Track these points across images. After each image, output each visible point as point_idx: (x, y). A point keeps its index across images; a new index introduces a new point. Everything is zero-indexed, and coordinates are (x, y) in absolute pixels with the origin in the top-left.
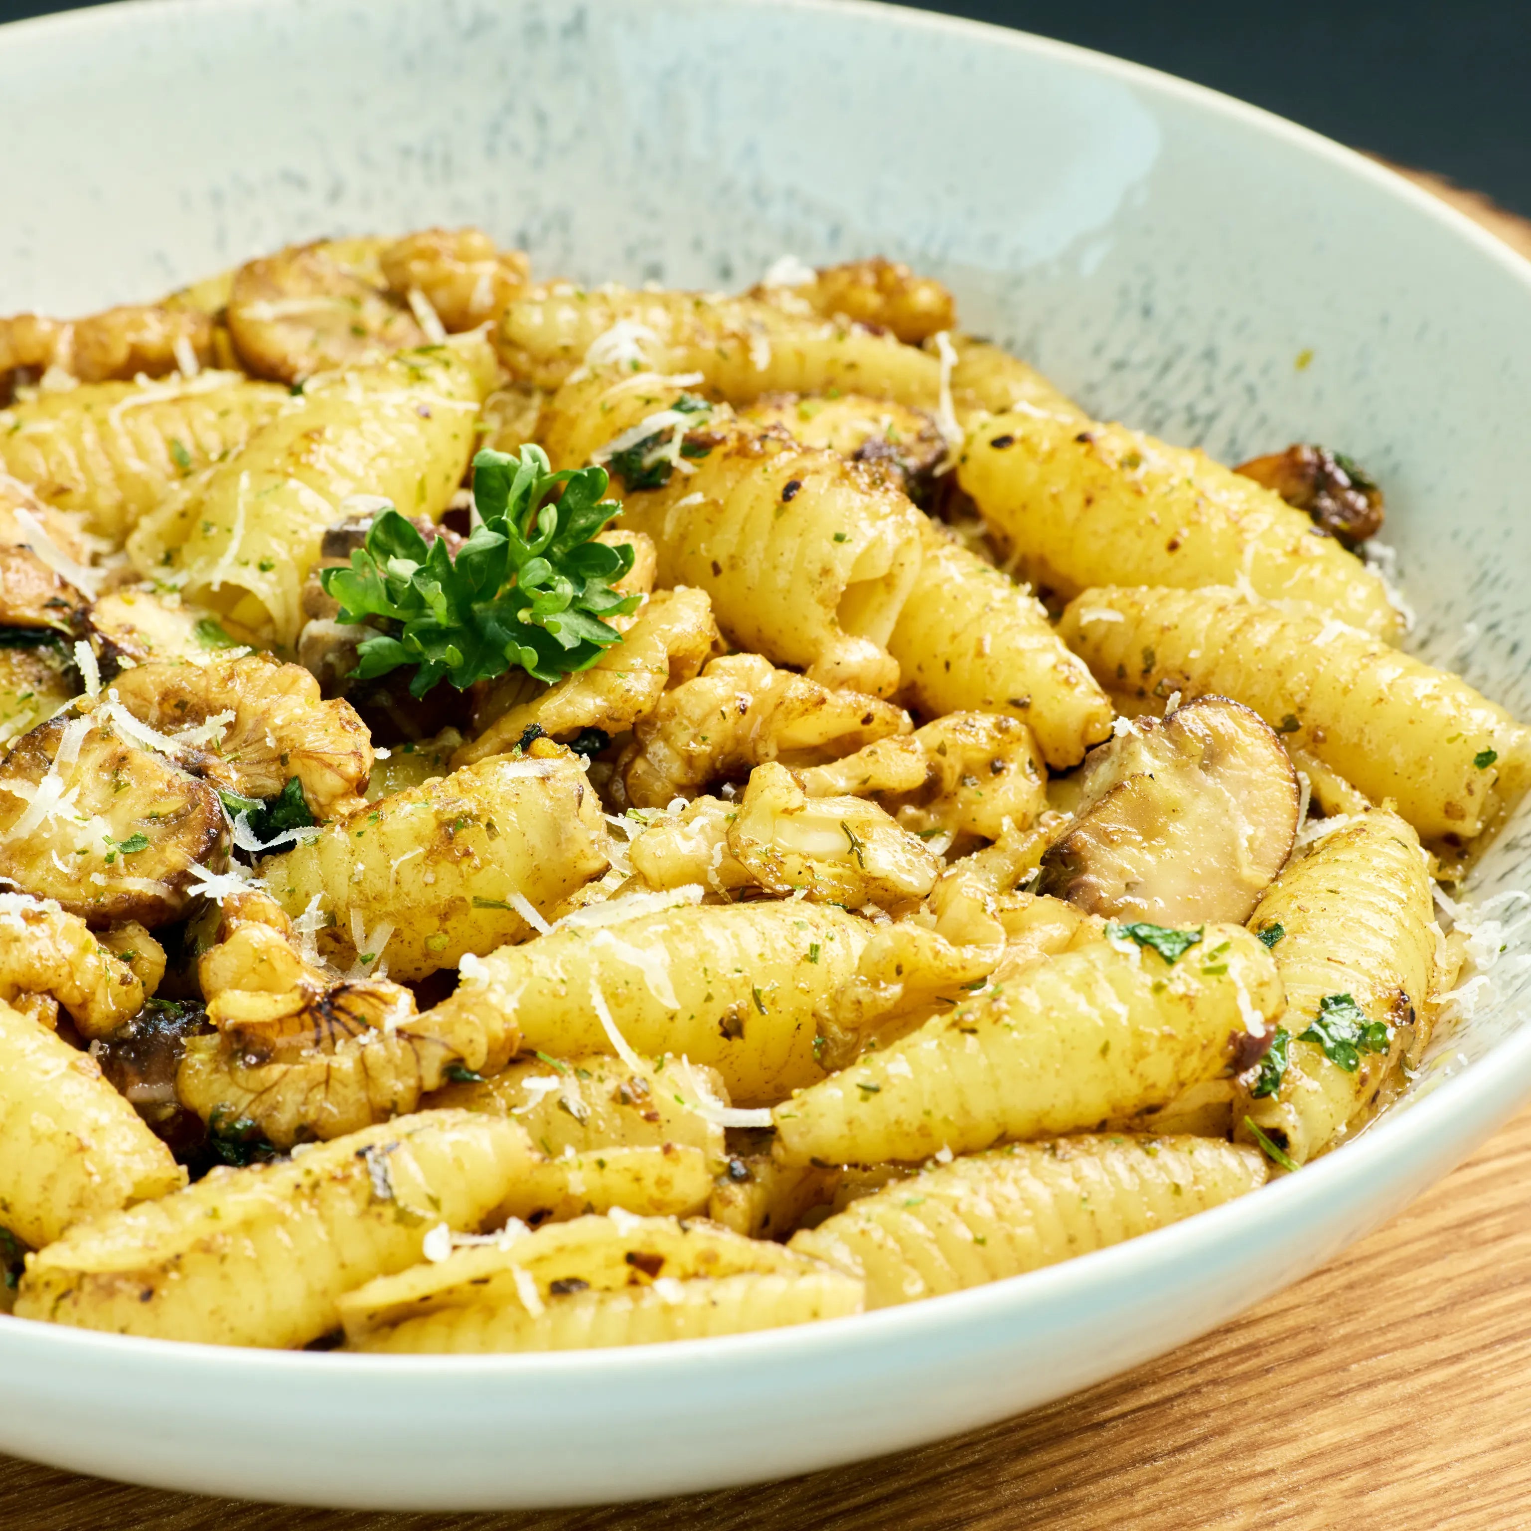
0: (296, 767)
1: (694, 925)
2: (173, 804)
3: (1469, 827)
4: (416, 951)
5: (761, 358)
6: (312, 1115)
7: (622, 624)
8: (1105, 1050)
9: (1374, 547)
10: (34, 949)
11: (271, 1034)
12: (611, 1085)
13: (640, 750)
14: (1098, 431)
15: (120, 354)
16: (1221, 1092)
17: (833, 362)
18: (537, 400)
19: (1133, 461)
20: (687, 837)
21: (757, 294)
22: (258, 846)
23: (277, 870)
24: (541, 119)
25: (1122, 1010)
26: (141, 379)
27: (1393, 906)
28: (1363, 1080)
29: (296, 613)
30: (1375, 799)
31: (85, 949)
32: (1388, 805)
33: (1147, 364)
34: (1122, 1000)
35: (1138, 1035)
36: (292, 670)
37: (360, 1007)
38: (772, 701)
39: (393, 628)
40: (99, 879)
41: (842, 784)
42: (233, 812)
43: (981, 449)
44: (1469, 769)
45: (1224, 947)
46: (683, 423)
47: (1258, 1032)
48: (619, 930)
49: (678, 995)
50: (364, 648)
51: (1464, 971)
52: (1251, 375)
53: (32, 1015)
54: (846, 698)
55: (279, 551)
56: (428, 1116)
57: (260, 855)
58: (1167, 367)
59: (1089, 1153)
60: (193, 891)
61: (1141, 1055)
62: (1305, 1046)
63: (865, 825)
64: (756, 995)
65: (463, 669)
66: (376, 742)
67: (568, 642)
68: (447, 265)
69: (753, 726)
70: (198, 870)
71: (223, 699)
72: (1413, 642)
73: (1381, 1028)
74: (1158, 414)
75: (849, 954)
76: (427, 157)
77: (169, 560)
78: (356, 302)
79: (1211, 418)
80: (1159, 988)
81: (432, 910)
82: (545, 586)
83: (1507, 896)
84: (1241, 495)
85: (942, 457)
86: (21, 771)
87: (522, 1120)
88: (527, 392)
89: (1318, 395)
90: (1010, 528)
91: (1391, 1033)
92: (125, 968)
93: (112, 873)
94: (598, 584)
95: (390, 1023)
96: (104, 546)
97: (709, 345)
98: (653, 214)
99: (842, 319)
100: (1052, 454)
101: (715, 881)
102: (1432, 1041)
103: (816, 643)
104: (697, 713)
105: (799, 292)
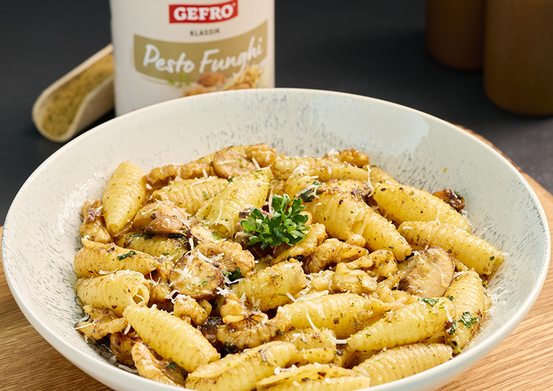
0: (238, 265)
1: (327, 299)
2: (213, 274)
3: (488, 273)
4: (266, 305)
5: (330, 172)
6: (247, 342)
7: (306, 232)
8: (419, 326)
9: (463, 211)
10: (185, 307)
11: (237, 325)
12: (311, 335)
13: (311, 260)
14: (404, 187)
15: (191, 173)
16: (443, 334)
17: (345, 172)
18: (282, 182)
19: (412, 193)
20: (324, 279)
21: (326, 156)
22: (231, 283)
23: (235, 287)
24: (277, 119)
25: (422, 317)
26: (196, 178)
27: (476, 292)
28: (472, 330)
29: (233, 230)
30: (470, 268)
31: (196, 306)
32: (473, 269)
33: (410, 171)
34: (422, 315)
35: (426, 322)
36: (236, 243)
37: (256, 319)
38: (340, 249)
39: (257, 234)
40: (197, 290)
41: (355, 266)
42: (225, 275)
43: (379, 191)
44: (489, 260)
45: (443, 303)
46: (316, 187)
47: (451, 321)
48: (312, 301)
49: (325, 315)
50: (250, 238)
51: (490, 305)
52: (433, 173)
53: (186, 321)
54: (354, 248)
55: (229, 216)
56: (273, 342)
57: (231, 285)
58: (415, 171)
59: (415, 348)
60: (218, 293)
61: (427, 326)
62: (460, 323)
63: (362, 276)
64: (341, 314)
65: (272, 243)
66: (255, 260)
67: (295, 237)
68: (260, 152)
69: (335, 254)
70: (218, 288)
71: (221, 250)
72: (472, 232)
73: (476, 319)
74: (413, 182)
75: (360, 305)
76: (252, 128)
77: (204, 218)
78: (241, 160)
79: (425, 182)
80: (430, 312)
81: (269, 296)
82: (290, 225)
83: (498, 288)
84: (435, 201)
85: (370, 193)
86: (179, 267)
87: (293, 343)
88: (280, 180)
89: (449, 177)
90: (385, 208)
91: (478, 320)
92: (204, 310)
93: (200, 289)
94: (300, 224)
95: (263, 322)
96: (190, 215)
97: (319, 169)
98: (301, 139)
99: (345, 162)
100: (394, 192)
101: (330, 289)
102: (485, 320)
103: (347, 235)
104: (324, 252)
105: (336, 157)
